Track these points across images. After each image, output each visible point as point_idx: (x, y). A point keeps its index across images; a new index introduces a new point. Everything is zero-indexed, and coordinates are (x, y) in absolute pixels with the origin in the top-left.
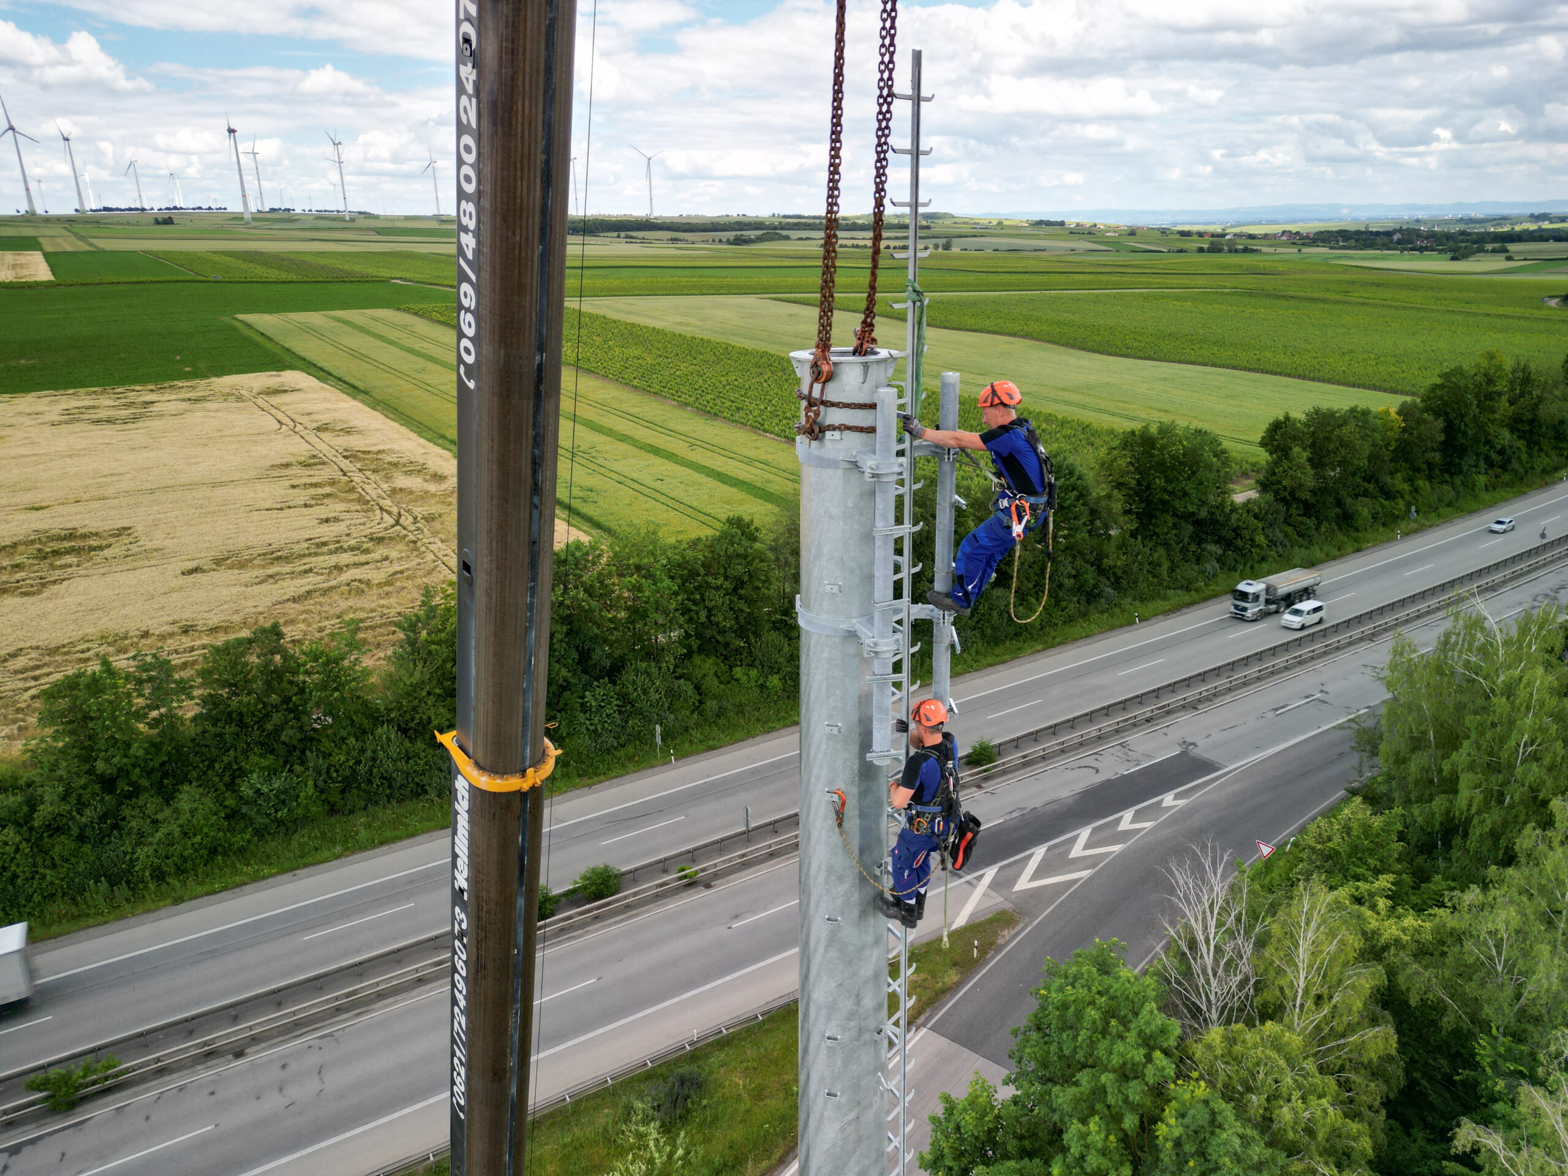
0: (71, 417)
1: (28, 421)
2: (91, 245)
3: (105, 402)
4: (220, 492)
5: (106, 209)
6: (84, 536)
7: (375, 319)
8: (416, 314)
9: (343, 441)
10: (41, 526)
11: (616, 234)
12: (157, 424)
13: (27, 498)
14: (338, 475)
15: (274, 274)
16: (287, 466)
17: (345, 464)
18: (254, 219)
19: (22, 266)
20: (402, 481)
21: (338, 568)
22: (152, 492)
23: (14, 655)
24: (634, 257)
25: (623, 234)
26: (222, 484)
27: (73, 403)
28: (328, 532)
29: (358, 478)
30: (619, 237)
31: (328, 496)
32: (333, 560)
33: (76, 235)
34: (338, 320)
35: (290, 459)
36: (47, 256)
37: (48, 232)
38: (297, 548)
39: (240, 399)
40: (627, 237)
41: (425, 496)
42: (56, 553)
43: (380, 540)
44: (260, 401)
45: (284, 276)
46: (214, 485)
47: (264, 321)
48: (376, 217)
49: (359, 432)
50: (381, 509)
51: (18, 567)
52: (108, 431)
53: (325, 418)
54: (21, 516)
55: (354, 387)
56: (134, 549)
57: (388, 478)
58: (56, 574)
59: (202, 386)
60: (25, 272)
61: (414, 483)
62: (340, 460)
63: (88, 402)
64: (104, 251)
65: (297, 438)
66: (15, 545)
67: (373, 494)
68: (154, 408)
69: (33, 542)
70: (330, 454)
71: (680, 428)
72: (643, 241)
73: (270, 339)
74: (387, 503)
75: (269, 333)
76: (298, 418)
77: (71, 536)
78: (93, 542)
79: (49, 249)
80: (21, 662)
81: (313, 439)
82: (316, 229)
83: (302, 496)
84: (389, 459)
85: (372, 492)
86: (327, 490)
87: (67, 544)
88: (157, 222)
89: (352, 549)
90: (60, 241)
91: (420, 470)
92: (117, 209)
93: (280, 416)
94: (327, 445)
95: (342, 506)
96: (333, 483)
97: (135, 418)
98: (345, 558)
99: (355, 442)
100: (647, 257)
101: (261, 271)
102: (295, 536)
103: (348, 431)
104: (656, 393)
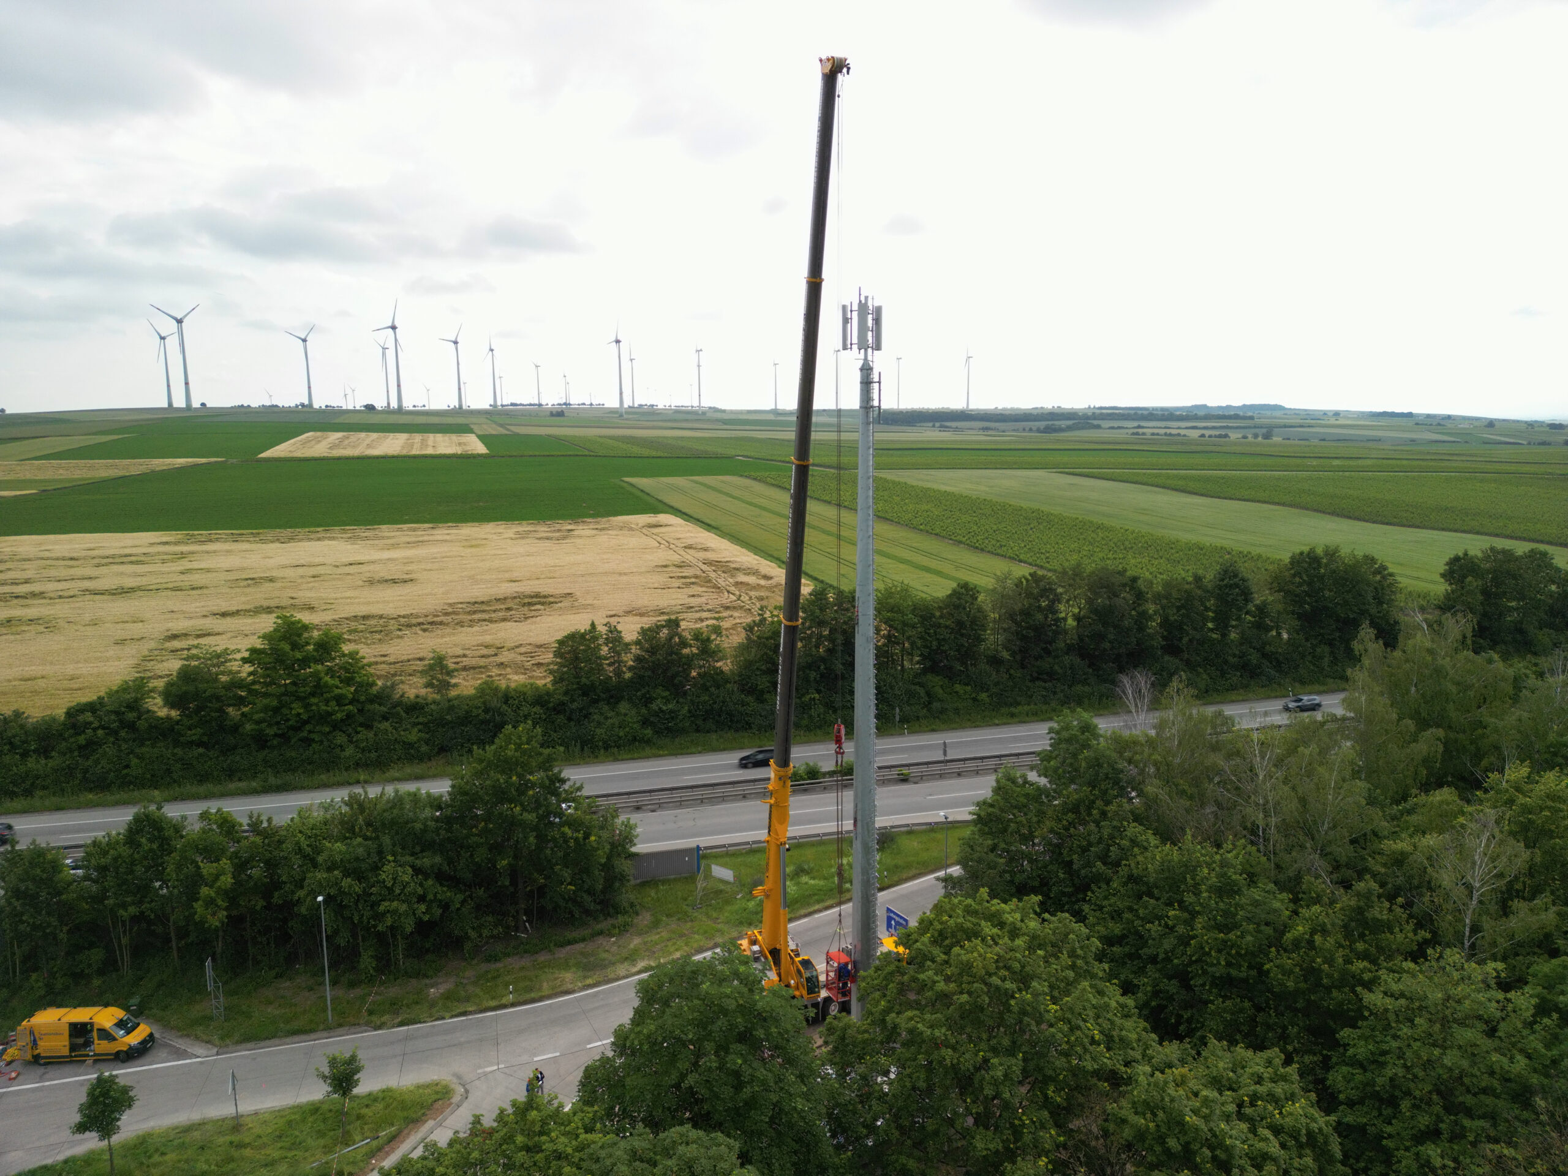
0: (522, 536)
1: (495, 537)
2: (508, 430)
3: (543, 529)
4: (624, 578)
5: (512, 404)
6: (545, 597)
7: (723, 482)
8: (755, 479)
9: (702, 555)
10: (517, 589)
11: (931, 424)
12: (578, 541)
13: (507, 576)
14: (699, 573)
15: (646, 452)
16: (666, 566)
17: (704, 567)
18: (627, 413)
19: (465, 444)
20: (742, 578)
21: (702, 620)
22: (583, 576)
23: (517, 647)
24: (942, 441)
25: (937, 424)
26: (625, 574)
27: (520, 529)
28: (694, 602)
29: (713, 575)
30: (934, 426)
31: (693, 583)
32: (698, 615)
33: (495, 423)
34: (696, 482)
35: (668, 563)
36: (481, 438)
37: (474, 420)
38: (674, 609)
39: (631, 529)
40: (941, 426)
41: (758, 587)
42: (530, 604)
43: (727, 608)
44: (644, 531)
45: (654, 454)
46: (620, 574)
47: (643, 482)
48: (724, 411)
49: (713, 550)
50: (728, 592)
51: (509, 609)
52: (548, 543)
53: (689, 542)
54: (507, 585)
55: (709, 525)
56: (576, 604)
57: (732, 576)
58: (533, 613)
59: (604, 522)
60: (468, 448)
61: (752, 580)
62: (700, 564)
63: (530, 528)
64: (518, 435)
65: (671, 552)
66: (505, 599)
67: (723, 584)
68: (576, 533)
69: (515, 598)
70: (694, 561)
71: (950, 557)
72: (956, 429)
73: (648, 494)
74: (732, 589)
75: (647, 490)
76: (672, 541)
77: (537, 595)
78: (552, 600)
79: (480, 433)
80: (523, 650)
81: (682, 553)
82: (675, 421)
83: (677, 583)
84: (733, 566)
85: (722, 583)
86: (693, 580)
87: (535, 600)
88: (552, 414)
89: (709, 610)
90: (485, 427)
91: (756, 573)
92: (521, 405)
93: (659, 539)
94: (690, 556)
95: (704, 589)
96: (696, 577)
97: (564, 538)
98: (705, 615)
99: (711, 556)
100: (955, 442)
101: (636, 450)
102: (673, 602)
103: (706, 550)
104: (936, 535)
